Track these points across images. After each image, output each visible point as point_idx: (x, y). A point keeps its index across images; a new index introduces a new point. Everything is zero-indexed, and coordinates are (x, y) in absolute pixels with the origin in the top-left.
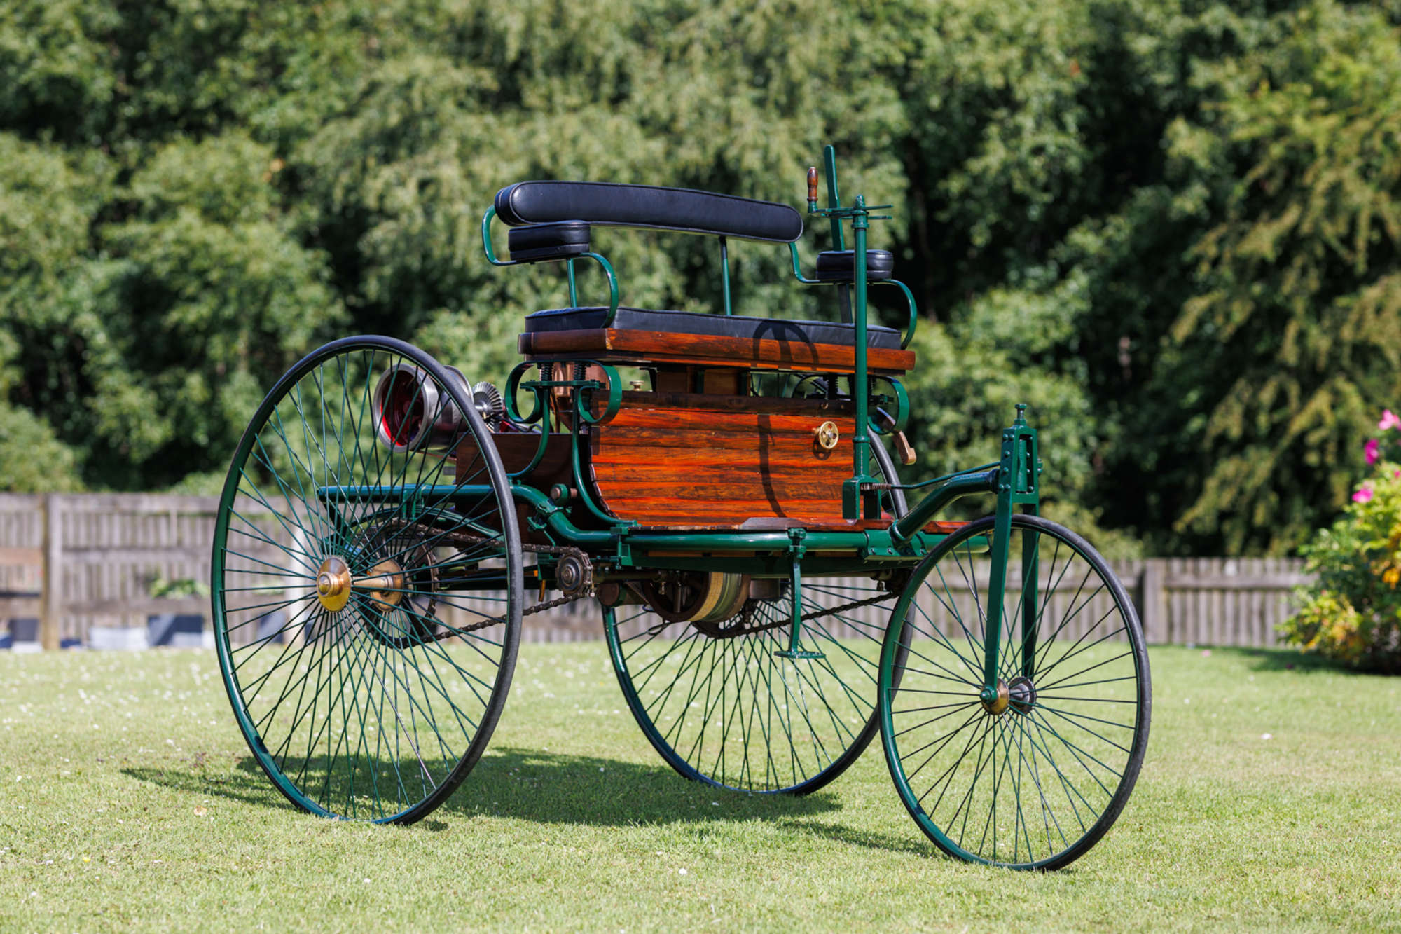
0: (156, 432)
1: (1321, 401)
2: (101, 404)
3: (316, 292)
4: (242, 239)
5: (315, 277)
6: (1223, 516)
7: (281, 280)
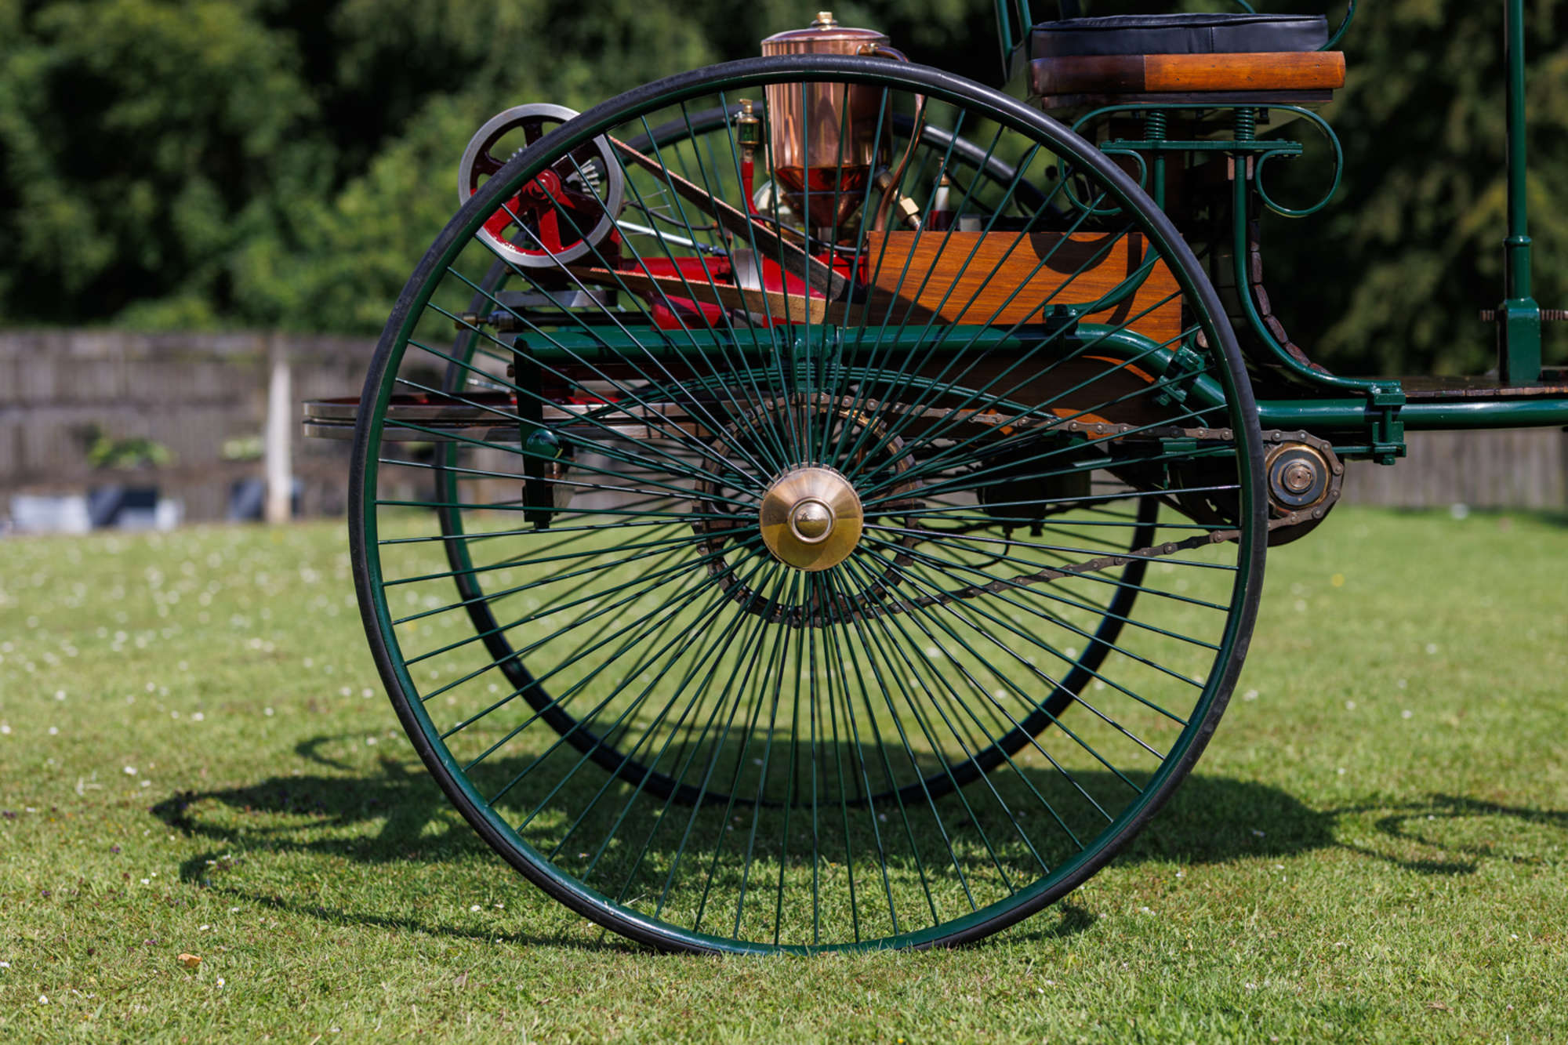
0: (95, 253)
1: (1497, 197)
2: (28, 221)
3: (283, 83)
4: (195, 22)
5: (282, 65)
6: (1378, 334)
7: (244, 71)
